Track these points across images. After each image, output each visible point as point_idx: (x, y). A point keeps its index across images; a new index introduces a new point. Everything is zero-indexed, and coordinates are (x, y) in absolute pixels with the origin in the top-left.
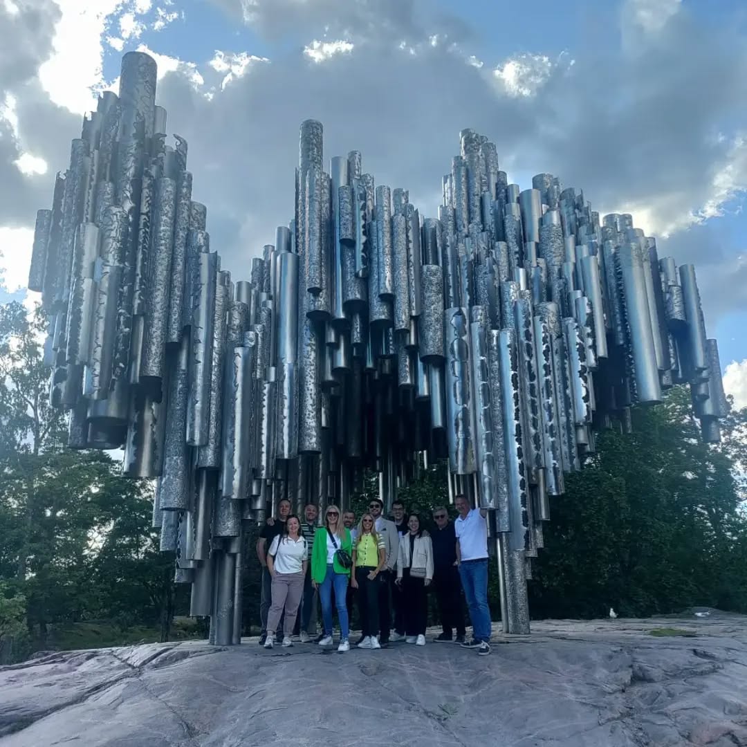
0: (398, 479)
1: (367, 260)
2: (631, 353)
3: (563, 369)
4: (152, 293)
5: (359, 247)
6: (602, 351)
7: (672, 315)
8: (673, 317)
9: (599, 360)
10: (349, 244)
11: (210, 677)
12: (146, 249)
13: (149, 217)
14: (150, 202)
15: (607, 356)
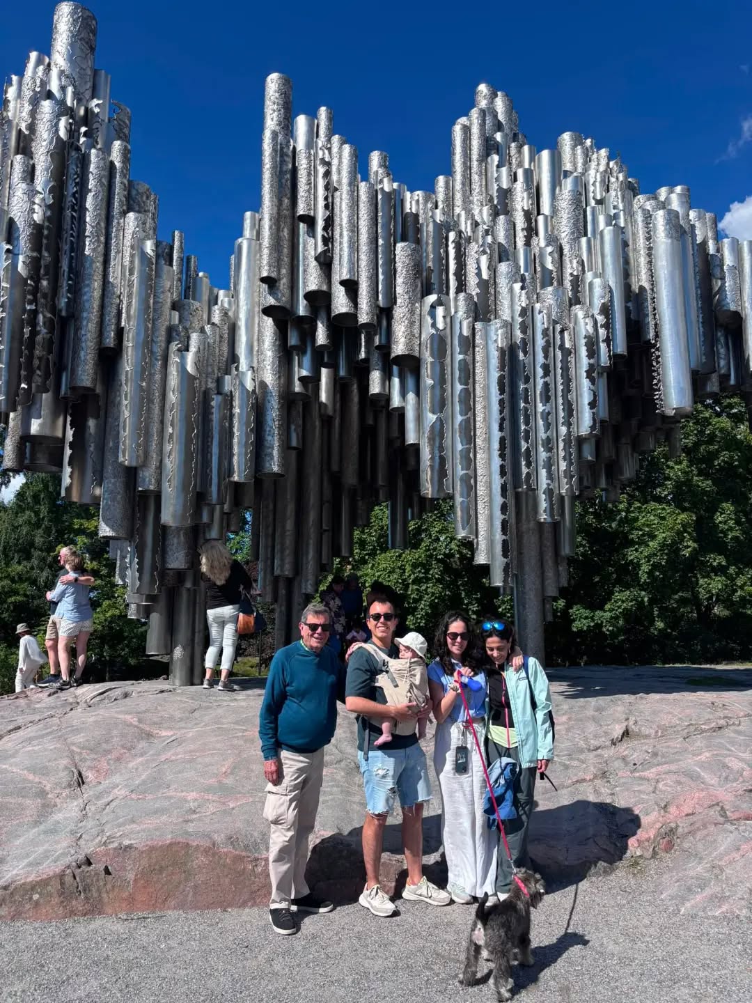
0: (409, 511)
1: (328, 240)
2: (658, 349)
3: (565, 369)
4: (80, 290)
5: (320, 224)
6: (621, 347)
7: (724, 306)
8: (725, 308)
9: (615, 357)
10: (310, 221)
11: (135, 721)
12: (73, 237)
13: (76, 199)
14: (77, 181)
15: (626, 353)
